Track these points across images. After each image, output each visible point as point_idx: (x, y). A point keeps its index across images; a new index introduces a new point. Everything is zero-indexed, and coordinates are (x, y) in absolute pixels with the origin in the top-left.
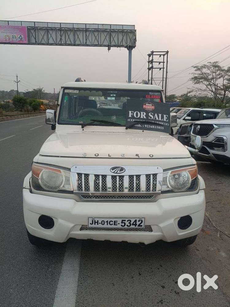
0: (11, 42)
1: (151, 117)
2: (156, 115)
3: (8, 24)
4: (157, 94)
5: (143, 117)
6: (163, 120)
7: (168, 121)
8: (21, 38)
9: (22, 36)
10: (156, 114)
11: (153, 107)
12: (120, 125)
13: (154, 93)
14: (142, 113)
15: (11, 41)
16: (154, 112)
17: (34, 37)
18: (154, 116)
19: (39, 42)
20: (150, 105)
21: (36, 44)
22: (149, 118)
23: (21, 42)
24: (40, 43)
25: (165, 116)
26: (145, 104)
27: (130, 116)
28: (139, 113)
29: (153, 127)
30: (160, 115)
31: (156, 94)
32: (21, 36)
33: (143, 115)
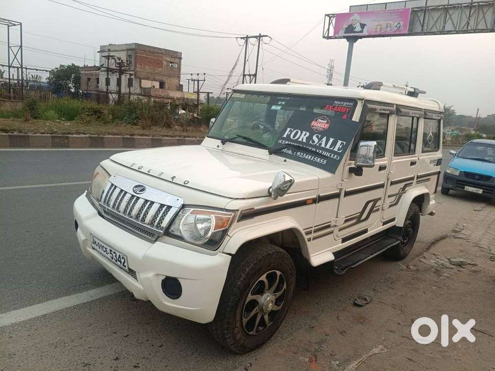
0: (382, 34)
1: (313, 142)
2: (324, 139)
3: (385, 9)
4: (348, 104)
5: (302, 140)
6: (331, 149)
7: (340, 151)
8: (398, 26)
9: (401, 23)
10: (325, 137)
11: (327, 126)
12: (266, 147)
13: (342, 103)
14: (304, 133)
15: (383, 32)
16: (323, 133)
17: (421, 24)
18: (320, 139)
19: (428, 31)
20: (324, 121)
21: (422, 33)
22: (311, 142)
23: (398, 33)
24: (428, 33)
25: (340, 142)
26: (316, 120)
27: (285, 136)
28: (299, 132)
29: (309, 157)
30: (331, 140)
31: (345, 103)
32: (399, 23)
33: (303, 136)
